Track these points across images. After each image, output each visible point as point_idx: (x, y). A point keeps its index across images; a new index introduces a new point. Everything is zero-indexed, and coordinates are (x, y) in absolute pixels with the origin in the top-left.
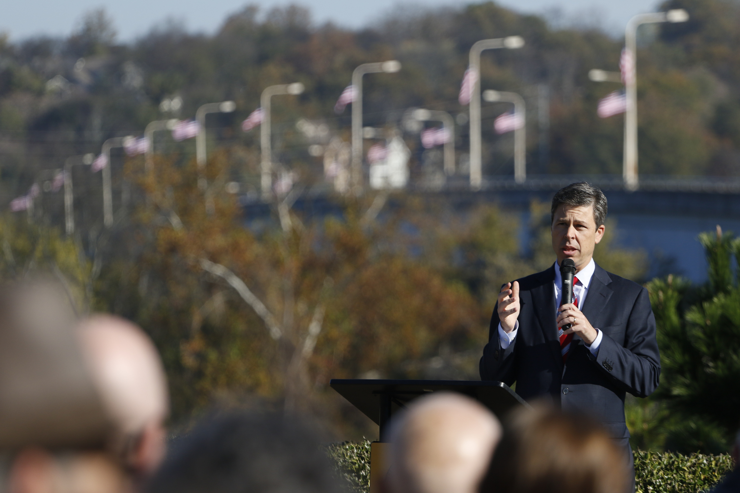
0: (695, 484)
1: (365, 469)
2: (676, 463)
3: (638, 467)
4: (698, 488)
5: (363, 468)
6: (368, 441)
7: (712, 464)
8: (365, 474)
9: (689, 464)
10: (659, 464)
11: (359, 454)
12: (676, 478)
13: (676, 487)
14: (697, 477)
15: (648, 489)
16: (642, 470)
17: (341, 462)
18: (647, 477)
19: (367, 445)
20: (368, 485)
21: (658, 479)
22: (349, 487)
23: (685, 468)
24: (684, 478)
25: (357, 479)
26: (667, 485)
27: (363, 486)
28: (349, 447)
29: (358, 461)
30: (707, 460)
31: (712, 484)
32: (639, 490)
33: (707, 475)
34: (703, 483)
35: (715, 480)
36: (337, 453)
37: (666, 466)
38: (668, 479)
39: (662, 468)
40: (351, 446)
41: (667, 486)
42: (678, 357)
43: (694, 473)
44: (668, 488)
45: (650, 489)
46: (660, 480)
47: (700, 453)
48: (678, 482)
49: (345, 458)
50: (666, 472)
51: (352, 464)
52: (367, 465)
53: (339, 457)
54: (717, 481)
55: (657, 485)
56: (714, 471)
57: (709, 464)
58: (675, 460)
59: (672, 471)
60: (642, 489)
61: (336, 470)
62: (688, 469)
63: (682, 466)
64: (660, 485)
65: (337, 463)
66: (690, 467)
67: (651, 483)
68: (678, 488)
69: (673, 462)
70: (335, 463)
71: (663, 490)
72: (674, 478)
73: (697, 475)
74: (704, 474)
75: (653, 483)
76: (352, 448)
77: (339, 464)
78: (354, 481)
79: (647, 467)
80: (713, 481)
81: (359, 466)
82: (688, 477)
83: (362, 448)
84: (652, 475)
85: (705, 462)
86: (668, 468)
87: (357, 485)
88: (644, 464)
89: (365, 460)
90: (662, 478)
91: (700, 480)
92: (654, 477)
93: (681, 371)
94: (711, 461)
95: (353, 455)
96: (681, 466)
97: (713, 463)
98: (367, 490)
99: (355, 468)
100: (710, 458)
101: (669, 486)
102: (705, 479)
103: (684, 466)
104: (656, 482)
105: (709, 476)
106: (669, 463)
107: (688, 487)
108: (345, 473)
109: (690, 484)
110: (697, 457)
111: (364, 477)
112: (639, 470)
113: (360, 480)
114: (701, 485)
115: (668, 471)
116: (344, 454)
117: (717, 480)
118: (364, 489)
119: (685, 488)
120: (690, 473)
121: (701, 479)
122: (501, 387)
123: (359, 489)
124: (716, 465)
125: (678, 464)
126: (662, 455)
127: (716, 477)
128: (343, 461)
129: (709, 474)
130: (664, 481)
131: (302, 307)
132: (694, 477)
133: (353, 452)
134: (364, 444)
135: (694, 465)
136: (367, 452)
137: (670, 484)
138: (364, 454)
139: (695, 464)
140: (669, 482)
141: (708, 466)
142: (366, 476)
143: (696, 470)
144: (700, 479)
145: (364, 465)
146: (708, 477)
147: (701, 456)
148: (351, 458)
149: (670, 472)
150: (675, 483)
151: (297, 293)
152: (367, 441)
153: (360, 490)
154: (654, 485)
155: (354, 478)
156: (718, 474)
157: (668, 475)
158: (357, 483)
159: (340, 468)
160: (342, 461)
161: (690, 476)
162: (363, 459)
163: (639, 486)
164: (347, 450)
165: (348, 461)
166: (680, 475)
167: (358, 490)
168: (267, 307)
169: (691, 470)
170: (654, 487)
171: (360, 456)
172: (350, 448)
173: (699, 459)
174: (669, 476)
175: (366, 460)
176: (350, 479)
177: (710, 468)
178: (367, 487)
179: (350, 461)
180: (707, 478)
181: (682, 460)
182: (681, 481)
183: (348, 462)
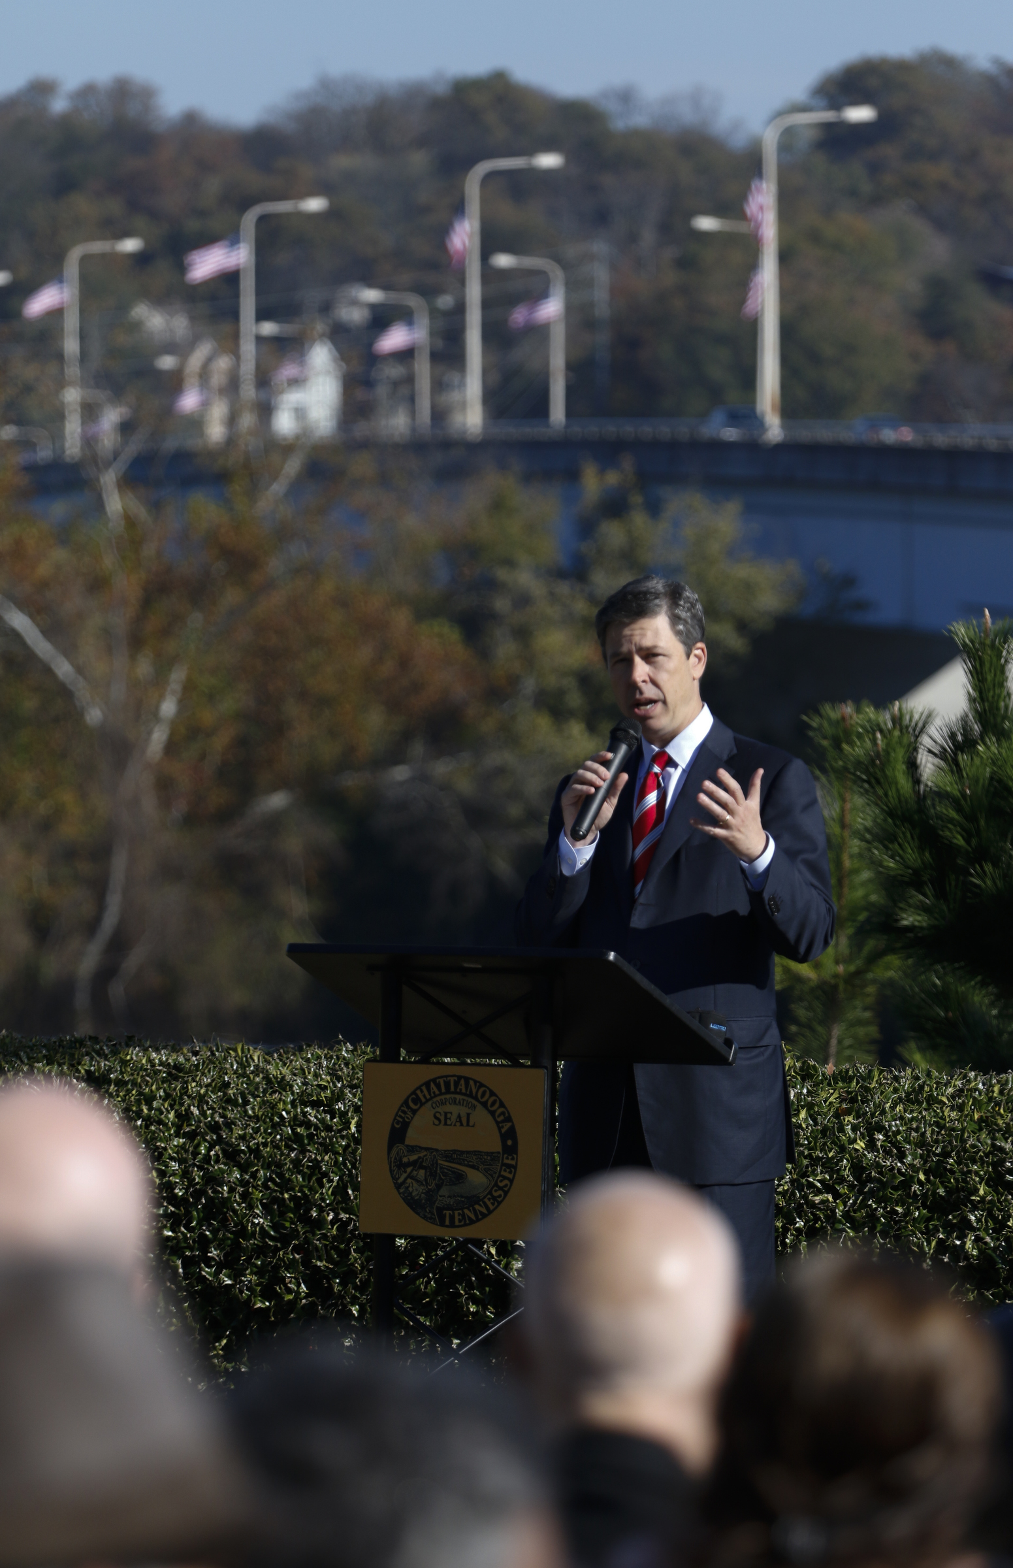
0: (963, 1130)
1: (344, 1100)
2: (927, 1089)
3: (856, 1095)
4: (969, 1137)
5: (340, 1097)
6: (348, 1044)
7: (993, 1092)
8: (345, 1108)
9: (950, 1090)
10: (896, 1090)
11: (332, 1069)
12: (928, 1118)
13: (928, 1134)
14: (966, 1116)
15: (875, 1139)
16: (863, 1102)
17: (297, 1084)
18: (873, 1115)
19: (347, 1051)
20: (350, 1129)
21: (895, 1120)
22: (315, 1133)
23: (945, 1099)
24: (941, 1118)
25: (328, 1117)
26: (910, 1132)
27: (340, 1131)
28: (312, 1055)
29: (331, 1084)
30: (984, 1084)
31: (994, 1129)
32: (859, 1141)
33: (985, 1113)
34: (977, 1128)
35: (1000, 1122)
36: (290, 1068)
37: (908, 1094)
38: (913, 1119)
39: (900, 1098)
40: (316, 1052)
41: (910, 1134)
42: (912, 855)
43: (961, 1108)
44: (914, 1138)
45: (880, 1139)
46: (898, 1122)
47: (971, 1069)
48: (930, 1125)
49: (305, 1078)
50: (909, 1106)
51: (319, 1090)
52: (347, 1091)
53: (295, 1075)
54: (1004, 1125)
55: (893, 1132)
56: (998, 1104)
57: (987, 1090)
58: (924, 1082)
59: (920, 1103)
60: (864, 1138)
61: (289, 1099)
62: (949, 1101)
63: (938, 1095)
64: (898, 1132)
65: (291, 1087)
66: (953, 1097)
67: (880, 1128)
68: (931, 1137)
69: (921, 1087)
70: (288, 1087)
71: (904, 1141)
72: (923, 1117)
73: (966, 1113)
74: (979, 1110)
75: (884, 1127)
76: (319, 1057)
77: (294, 1089)
78: (323, 1121)
79: (872, 1097)
80: (997, 1125)
81: (333, 1092)
82: (950, 1116)
83: (338, 1058)
84: (883, 1112)
85: (981, 1086)
86: (912, 1098)
87: (329, 1128)
88: (867, 1090)
89: (343, 1082)
90: (902, 1118)
91: (972, 1123)
92: (886, 1117)
93: (916, 881)
94: (992, 1086)
95: (322, 1073)
96: (935, 1094)
97: (996, 1089)
98: (348, 1139)
99: (325, 1097)
100: (991, 1078)
101: (914, 1134)
102: (981, 1119)
103: (943, 1095)
104: (890, 1126)
105: (989, 1114)
106: (914, 1090)
107: (950, 1135)
108: (306, 1106)
109: (953, 1130)
110: (965, 1076)
111: (343, 1115)
112: (857, 1101)
113: (335, 1120)
114: (975, 1133)
115: (913, 1104)
116: (302, 1069)
117: (1005, 1123)
118: (343, 1137)
119: (944, 1138)
120: (952, 1108)
121: (974, 1121)
122: (610, 962)
123: (333, 1136)
124: (1001, 1092)
125: (931, 1090)
126: (900, 1072)
127: (1002, 1116)
128: (302, 1083)
129: (988, 1111)
130: (906, 1124)
131: (144, 668)
132: (961, 1117)
133: (320, 1065)
134: (340, 1050)
135: (960, 1092)
136: (347, 1065)
137: (917, 1130)
138: (341, 1070)
139: (961, 1090)
140: (914, 1125)
141: (987, 1094)
142: (346, 1113)
143: (963, 1101)
144: (972, 1119)
145: (341, 1090)
146: (987, 1117)
147: (972, 1074)
148: (317, 1078)
149: (915, 1107)
150: (925, 1127)
151: (136, 642)
152: (345, 1044)
153: (335, 1140)
154: (887, 1131)
155: (323, 1116)
156: (1004, 1111)
157: (912, 1112)
158: (328, 1125)
159: (296, 1096)
160: (300, 1084)
161: (954, 1114)
162: (339, 1079)
163: (858, 1132)
164: (308, 1061)
165: (312, 1083)
166: (935, 1111)
167: (331, 1139)
168: (79, 670)
169: (954, 1103)
170: (886, 1135)
171: (333, 1073)
172: (315, 1057)
173: (969, 1081)
174: (915, 1115)
175: (345, 1082)
176: (316, 1117)
177: (991, 1099)
178: (348, 1132)
179: (315, 1083)
180: (985, 1118)
181: (937, 1083)
182: (937, 1124)
183: (312, 1086)
